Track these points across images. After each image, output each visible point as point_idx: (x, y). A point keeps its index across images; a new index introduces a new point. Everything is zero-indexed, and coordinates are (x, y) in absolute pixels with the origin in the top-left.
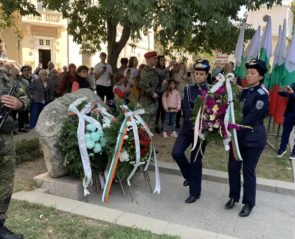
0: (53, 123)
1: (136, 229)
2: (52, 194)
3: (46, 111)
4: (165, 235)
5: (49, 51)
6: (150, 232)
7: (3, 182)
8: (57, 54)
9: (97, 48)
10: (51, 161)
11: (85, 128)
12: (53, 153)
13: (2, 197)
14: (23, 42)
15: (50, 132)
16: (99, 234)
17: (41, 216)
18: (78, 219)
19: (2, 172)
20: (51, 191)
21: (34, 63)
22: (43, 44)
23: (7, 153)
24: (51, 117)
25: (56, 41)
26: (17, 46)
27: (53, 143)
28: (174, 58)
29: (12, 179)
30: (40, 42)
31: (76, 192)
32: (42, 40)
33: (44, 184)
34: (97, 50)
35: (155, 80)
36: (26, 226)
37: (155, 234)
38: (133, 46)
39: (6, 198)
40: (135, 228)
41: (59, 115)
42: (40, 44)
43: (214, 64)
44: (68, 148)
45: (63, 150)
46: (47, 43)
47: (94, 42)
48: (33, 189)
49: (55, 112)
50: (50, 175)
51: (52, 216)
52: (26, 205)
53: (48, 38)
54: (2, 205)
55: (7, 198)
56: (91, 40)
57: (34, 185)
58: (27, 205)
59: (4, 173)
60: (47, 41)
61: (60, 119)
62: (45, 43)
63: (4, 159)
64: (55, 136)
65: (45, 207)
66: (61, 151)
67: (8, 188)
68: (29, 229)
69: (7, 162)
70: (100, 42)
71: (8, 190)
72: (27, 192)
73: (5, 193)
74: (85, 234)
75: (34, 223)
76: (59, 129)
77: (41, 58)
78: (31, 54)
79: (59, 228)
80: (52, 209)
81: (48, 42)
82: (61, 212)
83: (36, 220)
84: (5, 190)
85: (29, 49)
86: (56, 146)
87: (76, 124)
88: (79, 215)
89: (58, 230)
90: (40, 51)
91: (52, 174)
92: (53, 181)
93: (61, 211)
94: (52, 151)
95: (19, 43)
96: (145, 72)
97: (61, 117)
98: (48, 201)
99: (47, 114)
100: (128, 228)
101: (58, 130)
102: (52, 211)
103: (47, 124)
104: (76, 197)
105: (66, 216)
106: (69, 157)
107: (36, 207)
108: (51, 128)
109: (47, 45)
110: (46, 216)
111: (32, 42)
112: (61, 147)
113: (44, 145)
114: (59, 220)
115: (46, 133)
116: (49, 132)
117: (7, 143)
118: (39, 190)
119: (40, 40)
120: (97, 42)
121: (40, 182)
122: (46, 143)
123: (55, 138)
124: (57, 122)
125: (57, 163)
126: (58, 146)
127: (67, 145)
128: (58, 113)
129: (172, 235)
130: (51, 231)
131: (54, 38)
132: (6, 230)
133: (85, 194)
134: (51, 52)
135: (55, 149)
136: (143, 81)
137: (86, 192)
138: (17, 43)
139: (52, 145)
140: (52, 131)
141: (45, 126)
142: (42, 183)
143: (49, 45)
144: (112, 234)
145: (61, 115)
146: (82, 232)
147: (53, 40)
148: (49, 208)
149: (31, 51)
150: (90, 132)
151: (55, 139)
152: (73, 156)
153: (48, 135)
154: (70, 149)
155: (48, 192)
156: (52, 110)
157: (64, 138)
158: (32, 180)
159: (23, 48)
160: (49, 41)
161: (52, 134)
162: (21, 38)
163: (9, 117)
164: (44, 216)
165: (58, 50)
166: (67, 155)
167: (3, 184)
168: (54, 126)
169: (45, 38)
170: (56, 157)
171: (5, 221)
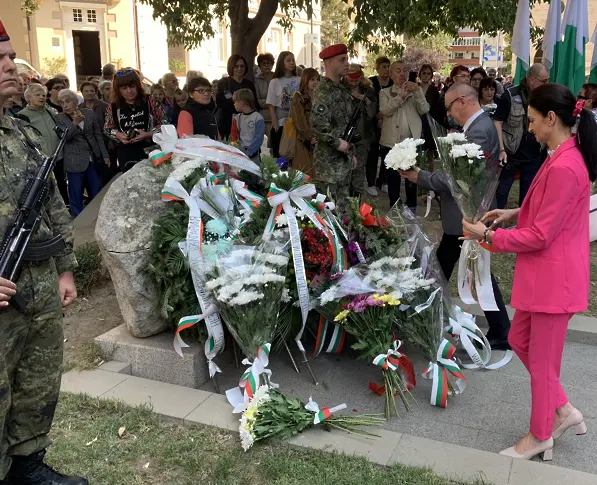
0: (133, 220)
1: (333, 455)
2: (139, 375)
3: (116, 195)
4: (398, 467)
5: (95, 35)
6: (363, 460)
7: (38, 371)
8: (113, 39)
9: (204, 31)
10: (134, 304)
11: (205, 229)
12: (137, 286)
13: (36, 403)
14: (37, 16)
15: (129, 240)
16: (253, 469)
17: (121, 430)
18: (203, 435)
19: (35, 350)
20: (135, 368)
21: (63, 61)
22: (80, 20)
23: (43, 308)
24: (127, 207)
25: (110, 11)
26: (26, 25)
27: (136, 265)
28: (375, 48)
29: (56, 363)
30: (75, 15)
31: (192, 369)
32: (80, 11)
33: (119, 352)
34: (204, 34)
35: (344, 110)
36: (93, 457)
37: (377, 464)
38: (286, 24)
39: (44, 404)
40: (330, 450)
41: (145, 201)
42: (75, 20)
43: (449, 50)
44: (169, 277)
45: (159, 280)
46: (89, 16)
47: (199, 19)
48: (96, 364)
49: (136, 195)
50: (131, 333)
51: (144, 428)
52: (84, 404)
53: (92, 6)
54: (38, 420)
55: (47, 406)
56: (192, 14)
57: (97, 356)
58: (87, 404)
59: (38, 351)
60: (89, 11)
61: (146, 210)
62: (85, 17)
63: (36, 323)
64: (139, 249)
65: (129, 409)
66: (155, 281)
67: (49, 383)
68: (98, 464)
69: (42, 328)
70: (210, 16)
71: (50, 388)
72: (85, 372)
73: (44, 394)
74: (222, 472)
75: (108, 448)
76: (148, 234)
77: (78, 49)
78: (56, 42)
79: (165, 459)
80: (145, 413)
81: (92, 15)
82: (165, 418)
83: (112, 442)
84: (42, 389)
85: (52, 30)
86: (144, 271)
87: (184, 221)
88: (203, 426)
89: (162, 463)
90: (76, 34)
91: (137, 331)
92: (139, 345)
93: (163, 416)
94: (134, 283)
95: (28, 19)
96: (320, 94)
97: (149, 206)
98: (132, 393)
99: (119, 201)
100: (315, 451)
101: (145, 234)
102: (143, 416)
103: (121, 223)
104: (192, 380)
105: (175, 427)
106: (173, 295)
107: (108, 408)
108: (130, 233)
109: (90, 21)
110: (133, 429)
111: (57, 15)
112: (154, 274)
113: (116, 270)
114: (162, 437)
115: (118, 243)
116: (125, 242)
117: (40, 286)
118: (111, 365)
119: (75, 11)
120: (205, 17)
121: (110, 349)
122: (120, 265)
123: (140, 253)
124: (141, 218)
125: (146, 308)
126: (147, 272)
127: (166, 270)
128: (142, 197)
129: (413, 465)
130: (147, 466)
131: (104, 6)
132: (50, 472)
133: (212, 373)
134: (101, 37)
135: (141, 279)
136: (317, 114)
137: (213, 369)
138: (25, 20)
139: (133, 270)
140: (132, 239)
141: (116, 228)
142: (115, 350)
143: (95, 21)
144: (283, 470)
145: (149, 201)
146: (215, 466)
147: (103, 11)
148: (136, 410)
149: (57, 36)
150: (215, 238)
151: (140, 257)
152: (181, 294)
153: (124, 248)
154: (173, 278)
155: (129, 371)
156: (130, 190)
157: (159, 255)
158: (93, 344)
159: (38, 29)
160: (94, 12)
161: (133, 245)
162: (33, 8)
163: (42, 227)
164: (128, 429)
165: (115, 31)
166: (168, 292)
167: (38, 374)
168: (135, 226)
169: (84, 7)
170: (143, 296)
171: (45, 452)
